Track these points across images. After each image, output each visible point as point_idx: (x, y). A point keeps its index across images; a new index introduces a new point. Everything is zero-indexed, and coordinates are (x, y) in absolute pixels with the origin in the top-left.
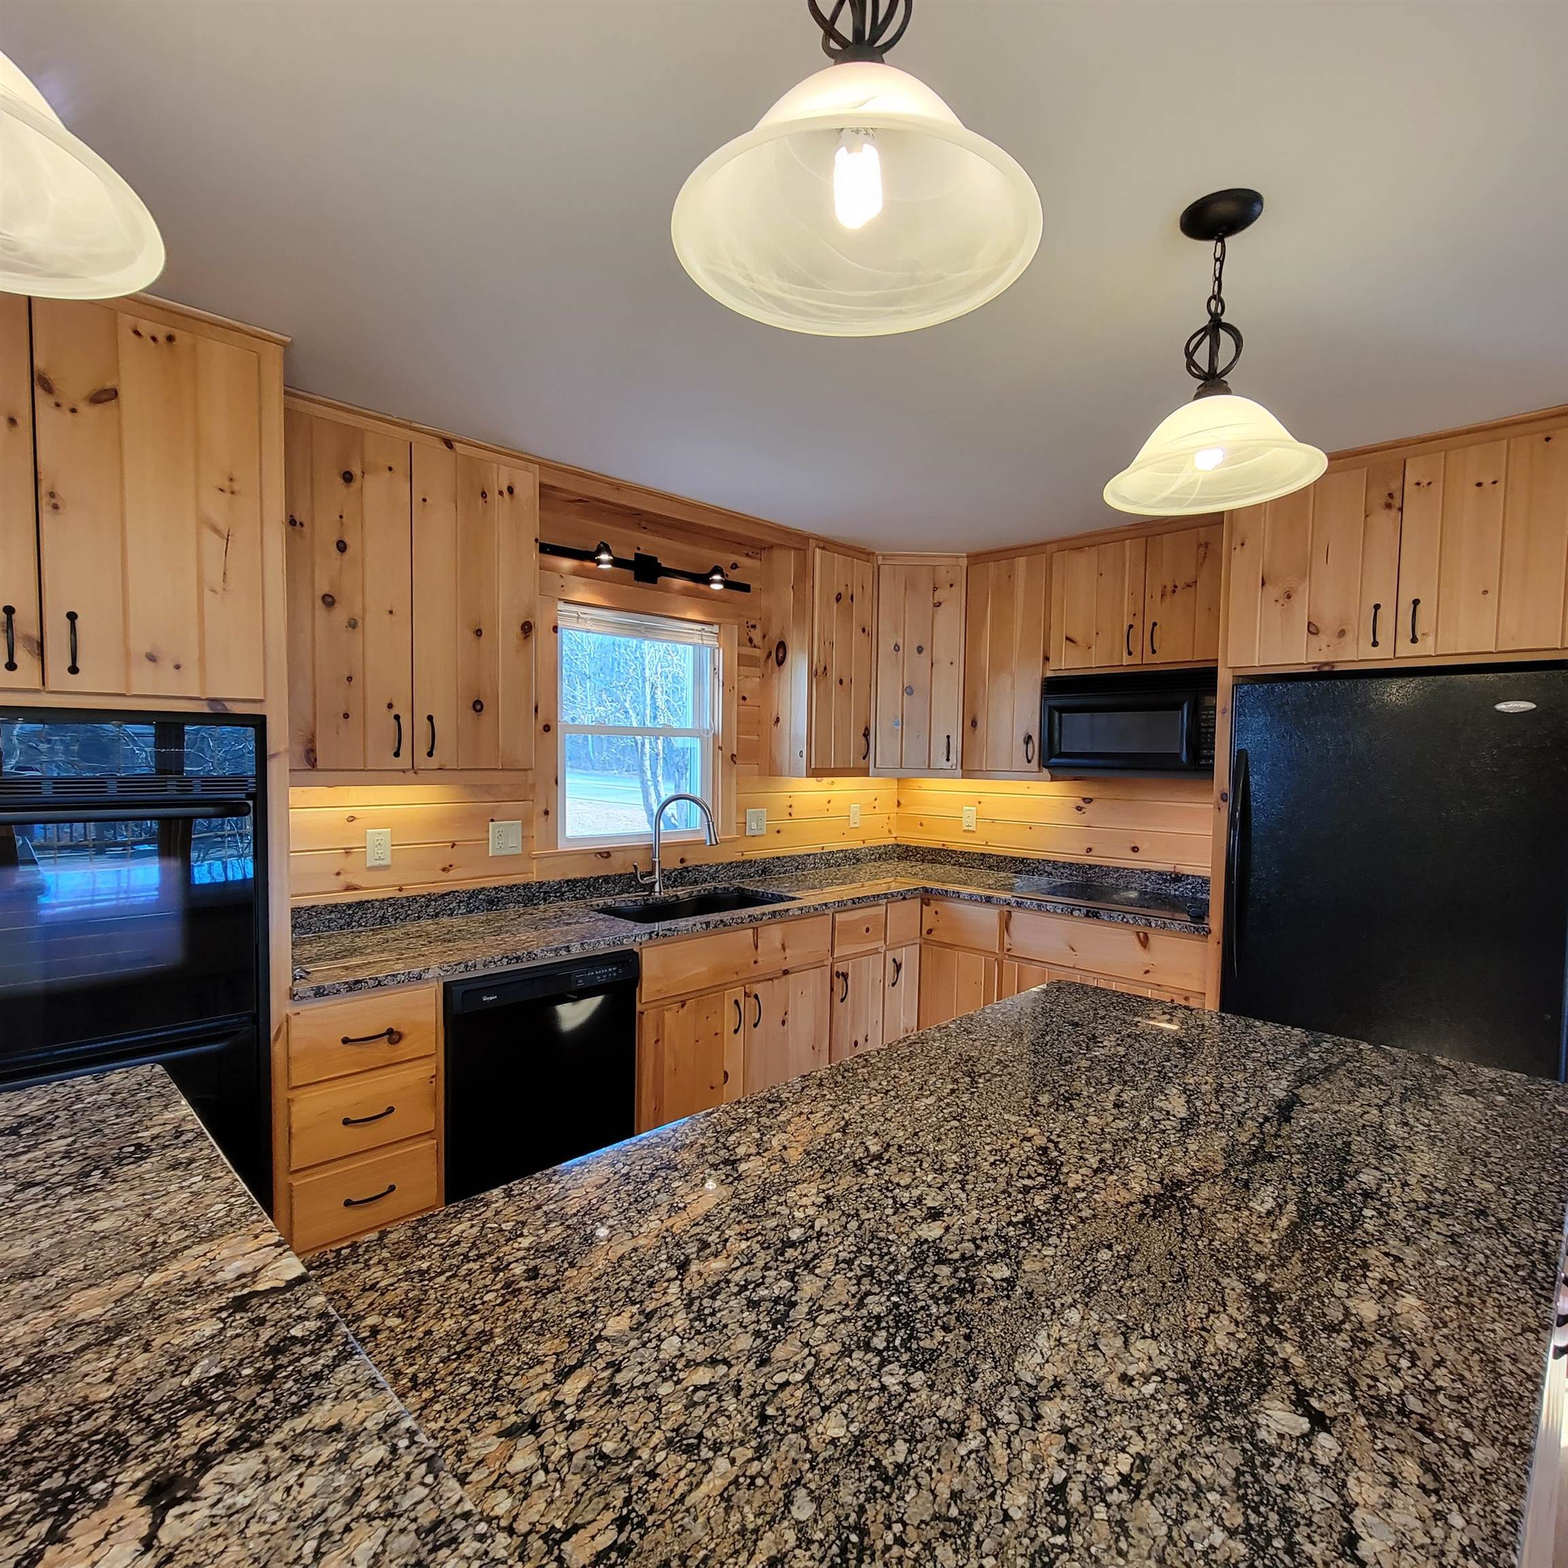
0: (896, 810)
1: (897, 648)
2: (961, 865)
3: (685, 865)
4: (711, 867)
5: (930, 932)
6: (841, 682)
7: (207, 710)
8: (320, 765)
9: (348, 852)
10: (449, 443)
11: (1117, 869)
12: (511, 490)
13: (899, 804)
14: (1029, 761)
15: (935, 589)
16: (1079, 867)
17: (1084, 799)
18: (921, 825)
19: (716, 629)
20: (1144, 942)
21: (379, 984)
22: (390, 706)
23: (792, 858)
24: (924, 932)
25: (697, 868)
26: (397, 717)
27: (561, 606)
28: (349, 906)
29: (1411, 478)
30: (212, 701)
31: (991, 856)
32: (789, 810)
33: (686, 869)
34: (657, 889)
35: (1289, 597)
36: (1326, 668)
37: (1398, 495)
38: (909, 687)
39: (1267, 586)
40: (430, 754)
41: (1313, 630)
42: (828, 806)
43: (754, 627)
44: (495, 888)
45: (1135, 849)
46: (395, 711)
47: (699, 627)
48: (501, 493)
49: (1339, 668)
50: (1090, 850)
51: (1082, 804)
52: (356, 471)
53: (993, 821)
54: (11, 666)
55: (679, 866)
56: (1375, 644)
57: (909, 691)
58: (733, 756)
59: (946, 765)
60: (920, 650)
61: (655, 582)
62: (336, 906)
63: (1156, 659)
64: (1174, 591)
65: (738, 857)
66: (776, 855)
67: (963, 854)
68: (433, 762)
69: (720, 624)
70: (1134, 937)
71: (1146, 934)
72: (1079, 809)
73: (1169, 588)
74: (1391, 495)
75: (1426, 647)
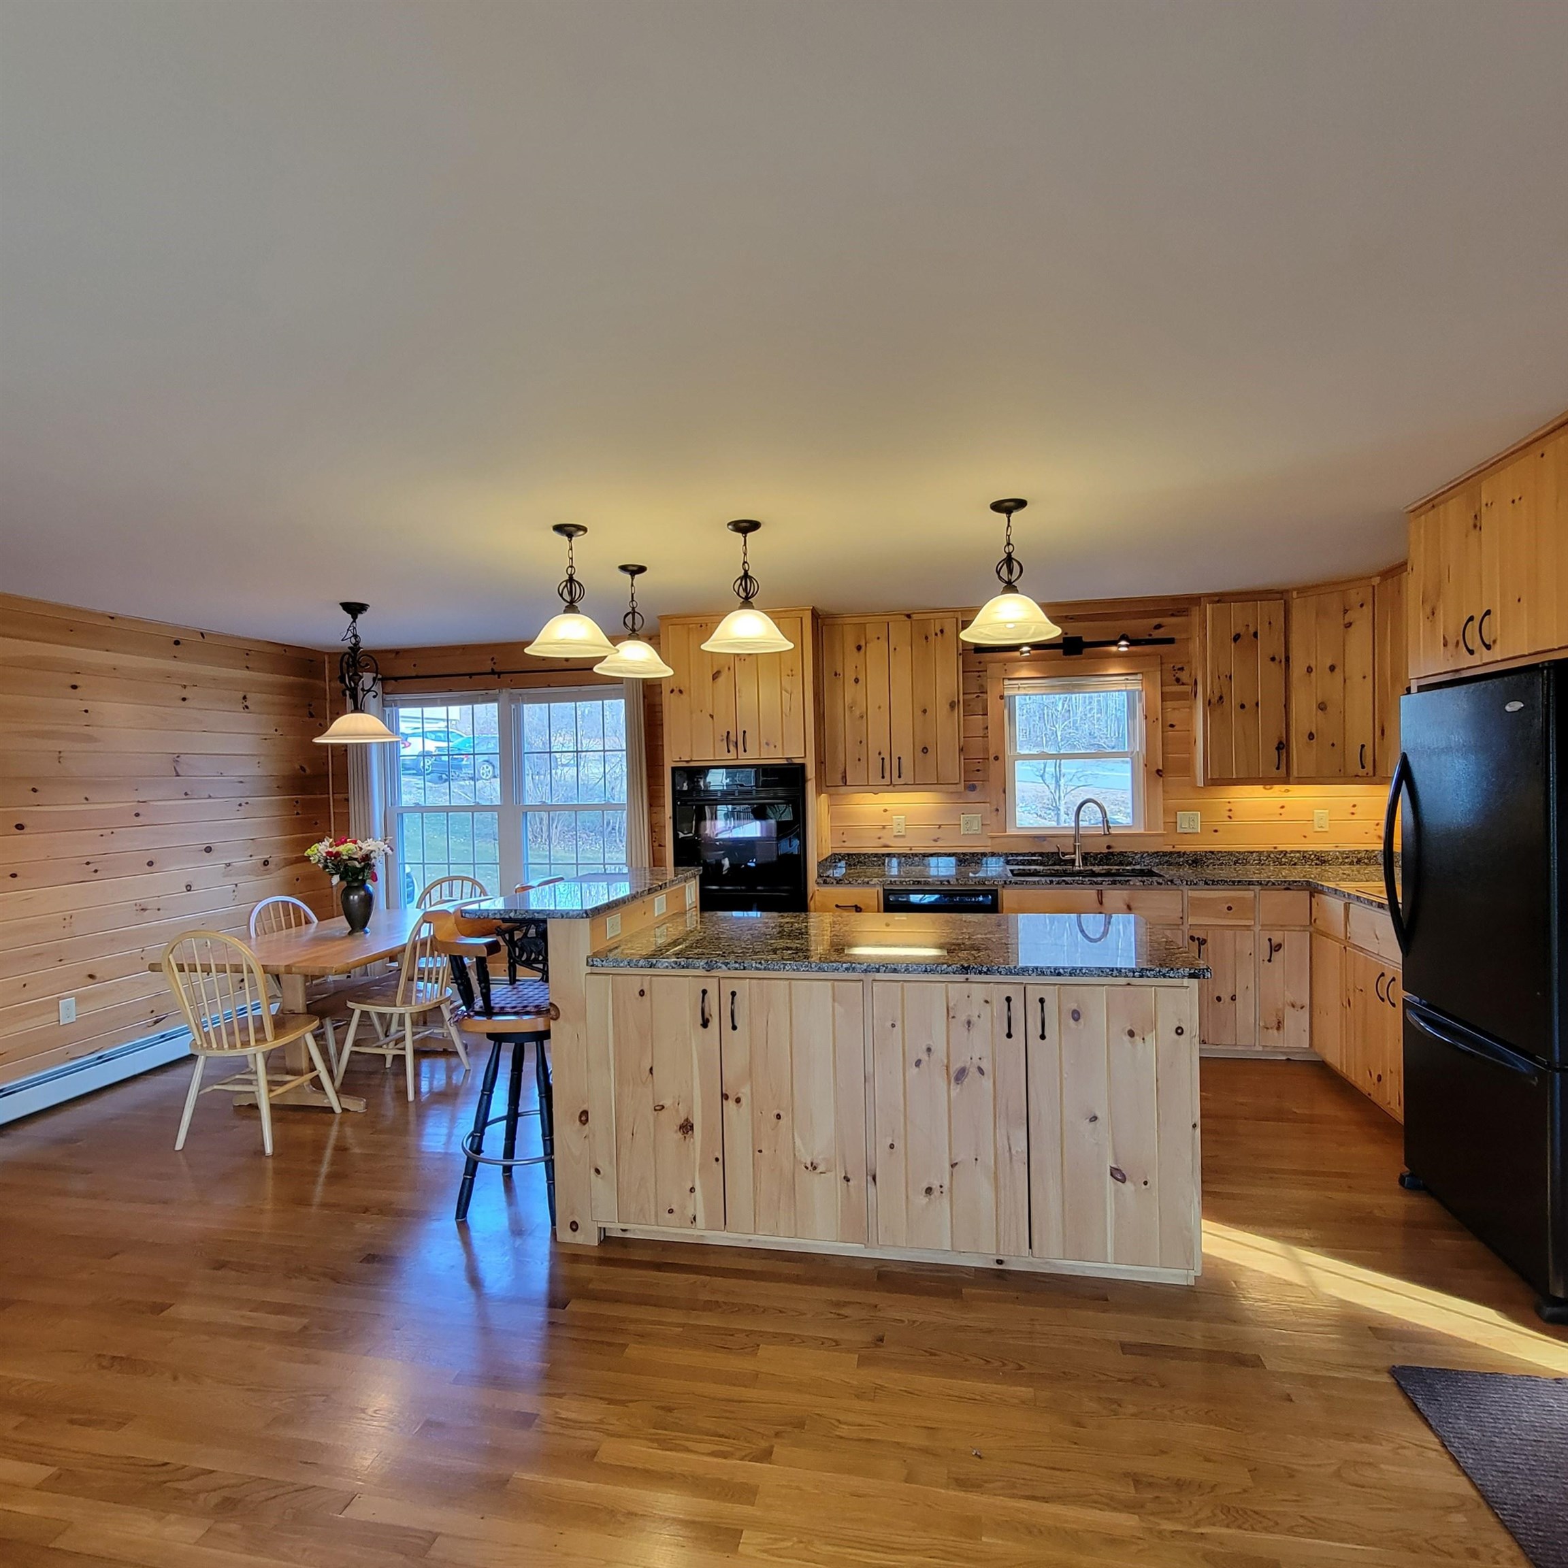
1: (1309, 670)
3: (1111, 850)
4: (1136, 854)
5: (1315, 921)
6: (1243, 706)
7: (786, 762)
8: (848, 784)
9: (884, 827)
10: (909, 616)
12: (942, 631)
15: (1346, 611)
19: (1139, 677)
22: (880, 754)
23: (1230, 853)
24: (1312, 921)
25: (1121, 853)
26: (883, 759)
27: (1007, 682)
28: (883, 855)
29: (1484, 502)
30: (787, 758)
32: (1229, 814)
33: (1112, 854)
34: (1077, 864)
35: (1433, 613)
36: (1457, 676)
37: (1478, 516)
38: (1322, 703)
39: (1424, 604)
40: (900, 777)
41: (1445, 642)
42: (1282, 811)
43: (1182, 669)
44: (962, 853)
46: (882, 756)
47: (1123, 678)
48: (936, 634)
49: (1462, 675)
52: (863, 644)
54: (729, 751)
55: (1107, 851)
56: (1472, 652)
57: (1322, 707)
58: (1158, 771)
59: (1361, 772)
60: (1332, 668)
61: (1081, 653)
62: (877, 854)
65: (1169, 849)
66: (1208, 850)
68: (901, 781)
69: (1142, 673)
75: (1497, 653)
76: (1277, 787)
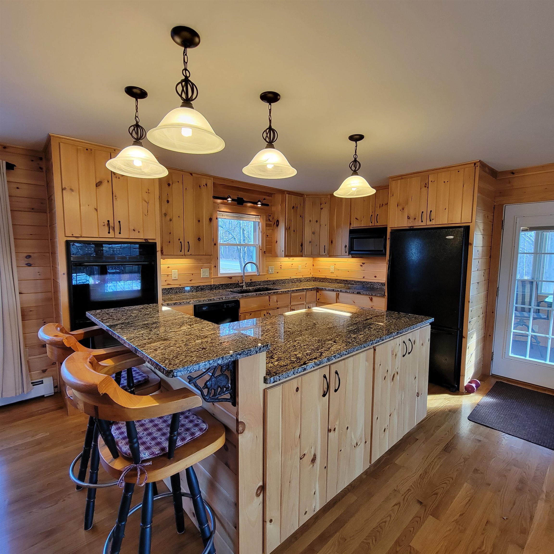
0: (312, 267)
1: (310, 221)
2: (330, 282)
3: (252, 281)
4: (259, 282)
5: (318, 299)
6: (294, 231)
7: (144, 241)
8: (164, 254)
9: (168, 275)
10: (191, 174)
11: (371, 282)
12: (206, 185)
13: (313, 265)
14: (346, 253)
15: (321, 204)
16: (361, 282)
17: (363, 263)
18: (319, 271)
19: (259, 217)
20: (371, 300)
21: (180, 304)
22: (179, 239)
23: (282, 280)
24: (317, 300)
25: (255, 282)
26: (181, 242)
27: (218, 212)
28: (169, 289)
29: (430, 180)
30: (145, 239)
31: (338, 280)
32: (281, 267)
33: (252, 282)
34: (244, 287)
35: (403, 209)
36: (412, 228)
37: (427, 184)
38: (314, 232)
39: (399, 206)
40: (188, 251)
41: (409, 218)
42: (292, 266)
43: (270, 216)
44: (203, 286)
45: (375, 277)
46: (180, 241)
47: (255, 216)
48: (204, 186)
49: (415, 228)
50: (364, 277)
51: (362, 264)
52: (171, 183)
53: (339, 270)
54: (109, 233)
55: (250, 281)
56: (422, 222)
57: (314, 233)
58: (264, 252)
59: (324, 254)
60: (317, 221)
61: (243, 205)
62: (165, 289)
63: (378, 224)
64: (382, 206)
65: (266, 280)
66: (277, 279)
67: (330, 279)
68: (189, 253)
69: (260, 216)
70: (369, 298)
71: (372, 298)
72: (361, 266)
73: (381, 205)
74: (426, 184)
75: (433, 222)
76: (291, 258)
